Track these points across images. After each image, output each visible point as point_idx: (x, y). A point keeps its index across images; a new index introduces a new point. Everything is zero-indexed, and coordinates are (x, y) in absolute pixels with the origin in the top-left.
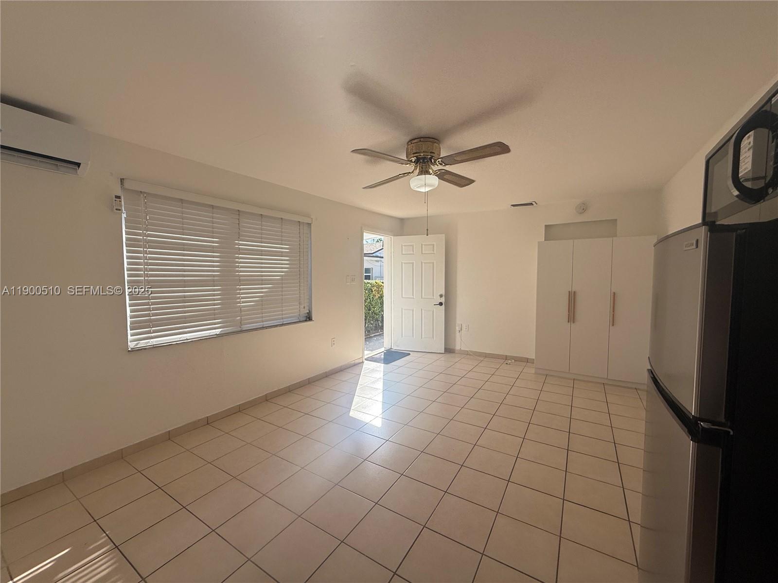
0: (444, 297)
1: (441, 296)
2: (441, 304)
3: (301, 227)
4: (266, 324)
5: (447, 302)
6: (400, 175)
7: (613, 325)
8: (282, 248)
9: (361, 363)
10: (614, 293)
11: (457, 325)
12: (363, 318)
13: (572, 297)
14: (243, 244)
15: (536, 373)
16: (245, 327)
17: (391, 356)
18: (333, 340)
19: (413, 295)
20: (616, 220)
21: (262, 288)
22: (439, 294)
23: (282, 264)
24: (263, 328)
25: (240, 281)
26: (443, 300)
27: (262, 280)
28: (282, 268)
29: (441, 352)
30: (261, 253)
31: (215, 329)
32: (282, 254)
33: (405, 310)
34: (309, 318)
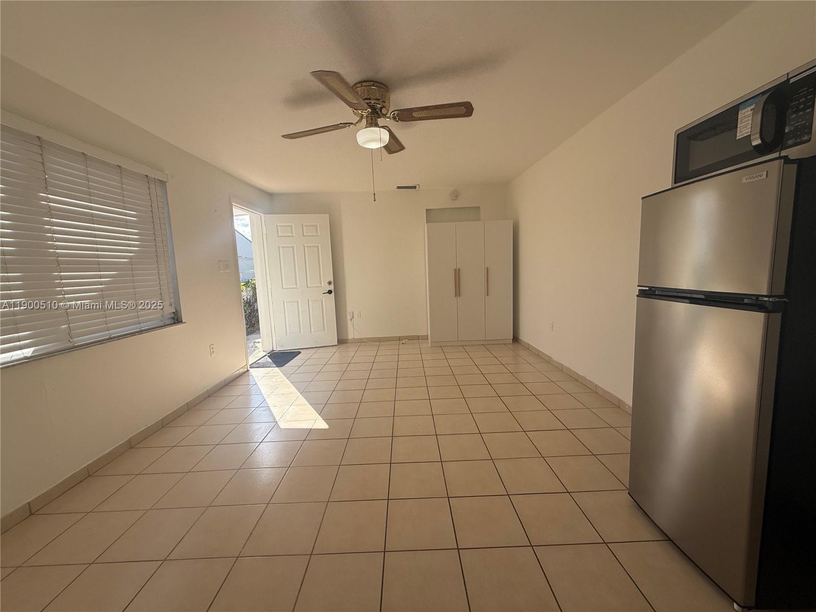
0: (332, 284)
1: (330, 283)
2: (330, 292)
3: (152, 186)
4: (115, 332)
5: (336, 290)
6: (341, 124)
7: (488, 295)
8: (126, 215)
9: (246, 372)
10: (488, 268)
11: (348, 313)
12: (242, 315)
13: (457, 273)
14: (56, 201)
15: (432, 347)
16: (79, 341)
17: (280, 358)
18: (211, 347)
19: (296, 285)
20: (479, 207)
21: (100, 277)
22: (328, 281)
23: (129, 239)
24: (111, 339)
25: (59, 264)
26: (332, 287)
27: (99, 263)
28: (129, 245)
29: (335, 344)
30: (92, 219)
31: (20, 348)
32: (126, 224)
33: (287, 302)
34: (176, 319)
